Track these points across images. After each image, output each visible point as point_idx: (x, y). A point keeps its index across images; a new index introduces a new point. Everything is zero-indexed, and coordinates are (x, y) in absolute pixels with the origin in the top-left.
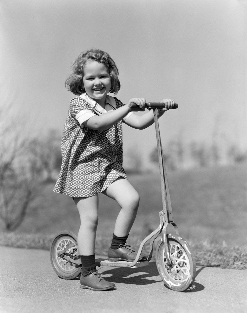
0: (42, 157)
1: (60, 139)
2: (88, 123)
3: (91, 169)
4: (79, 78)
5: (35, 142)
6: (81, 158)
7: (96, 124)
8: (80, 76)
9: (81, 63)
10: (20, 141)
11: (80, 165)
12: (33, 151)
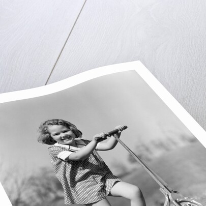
0: (43, 185)
1: (52, 172)
2: (70, 158)
3: (90, 183)
4: (47, 136)
5: (32, 178)
6: (77, 179)
7: (77, 157)
8: (47, 135)
9: (44, 128)
10: (20, 182)
11: (78, 184)
12: (33, 184)
